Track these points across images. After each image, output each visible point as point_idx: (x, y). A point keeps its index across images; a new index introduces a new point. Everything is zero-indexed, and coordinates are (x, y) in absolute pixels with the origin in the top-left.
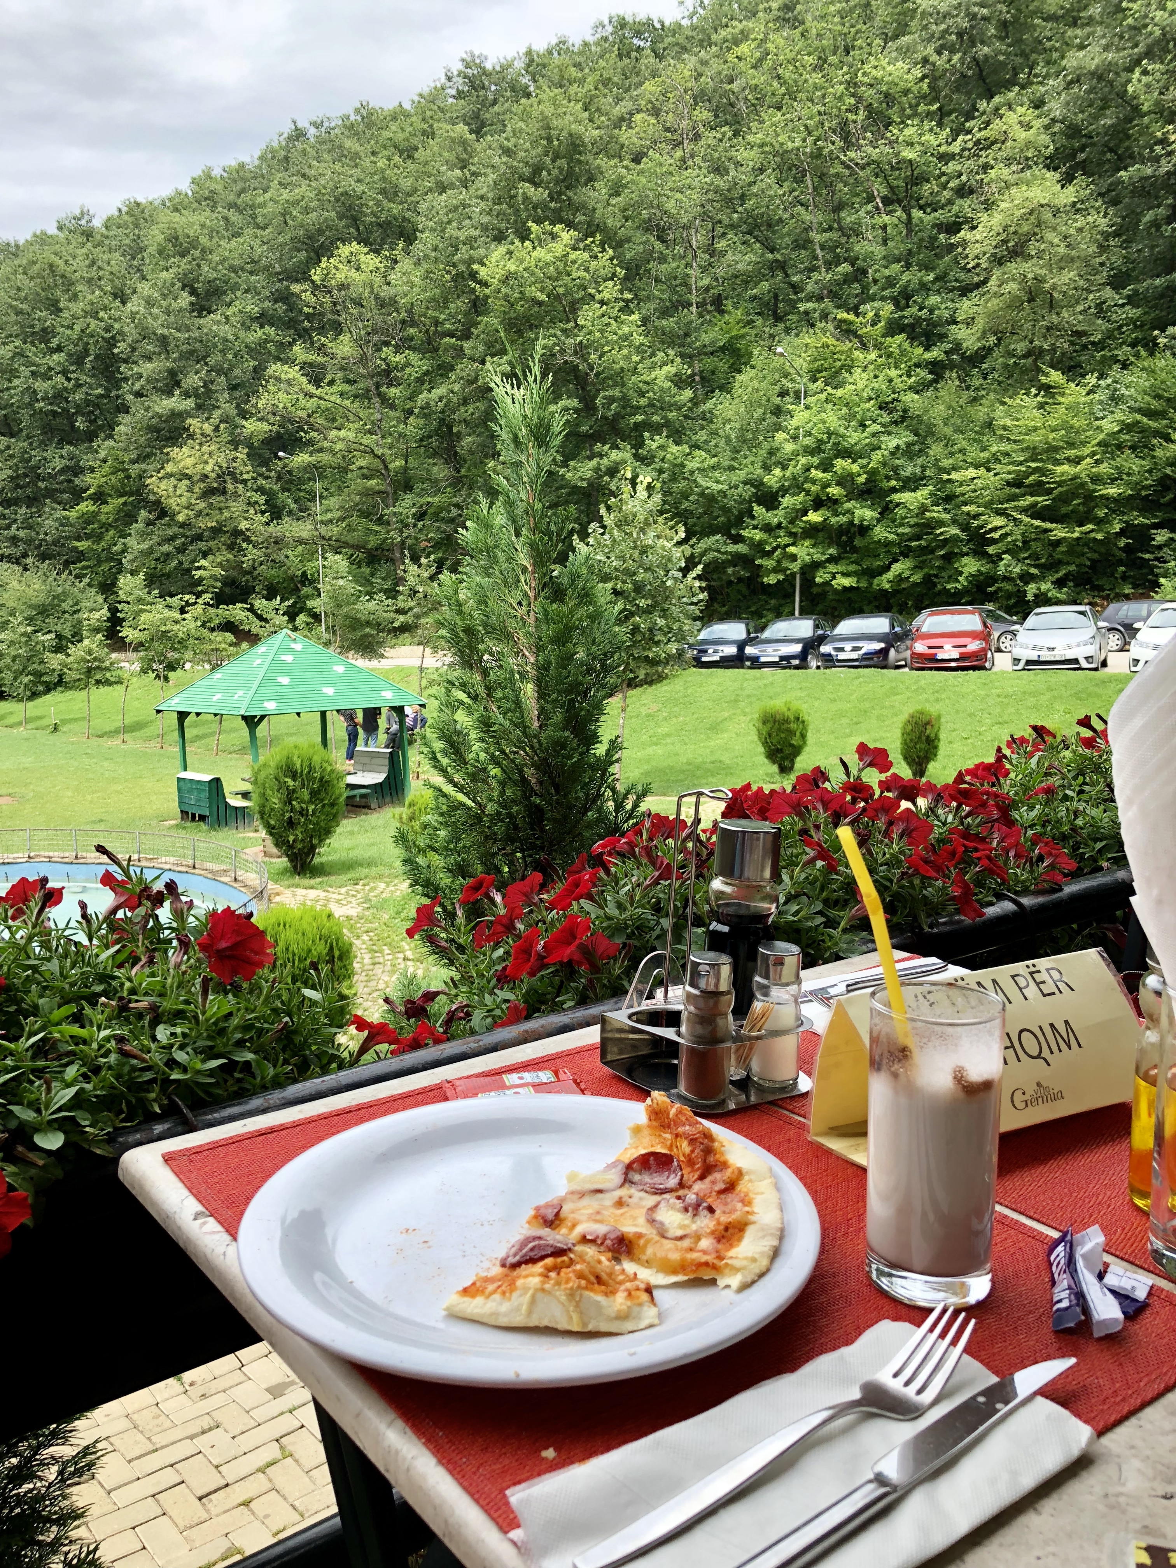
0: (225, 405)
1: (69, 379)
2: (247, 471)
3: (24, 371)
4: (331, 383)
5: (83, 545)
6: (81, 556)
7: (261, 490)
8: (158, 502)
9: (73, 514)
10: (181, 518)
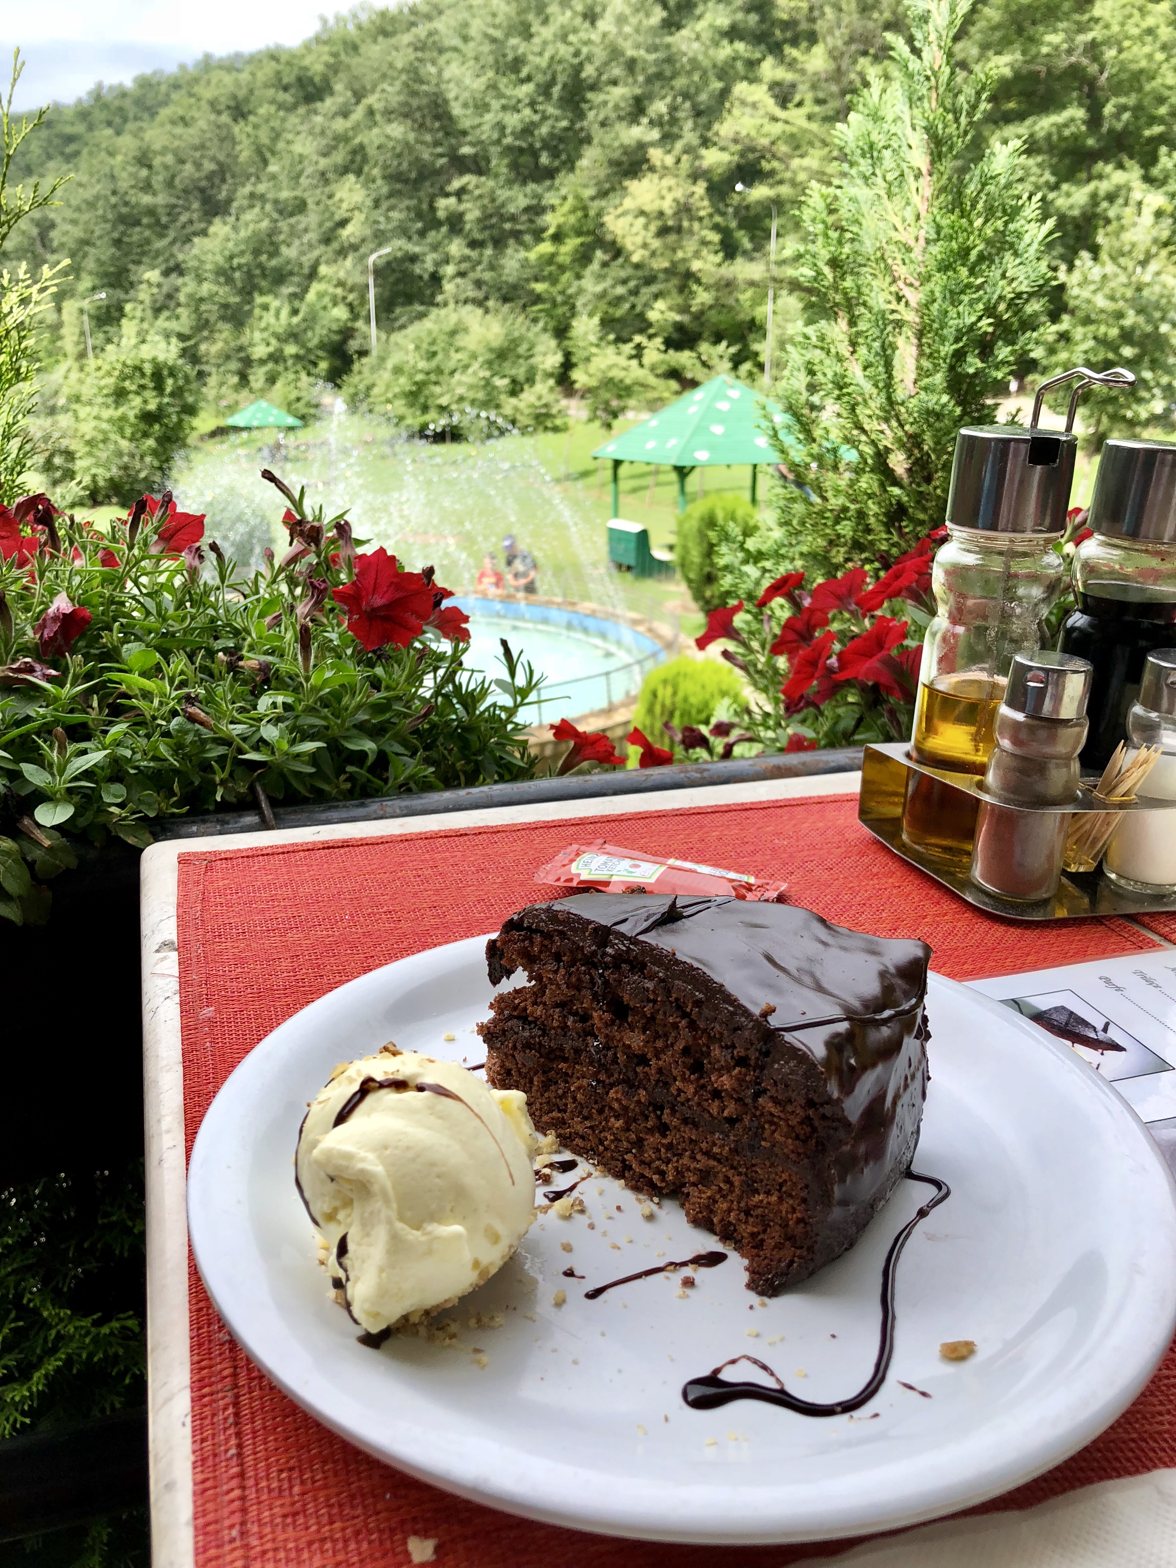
0: (689, 135)
1: (536, 112)
2: (704, 207)
3: (495, 104)
4: (800, 104)
5: (539, 287)
6: (538, 299)
7: (716, 227)
8: (614, 242)
9: (532, 256)
10: (635, 258)
